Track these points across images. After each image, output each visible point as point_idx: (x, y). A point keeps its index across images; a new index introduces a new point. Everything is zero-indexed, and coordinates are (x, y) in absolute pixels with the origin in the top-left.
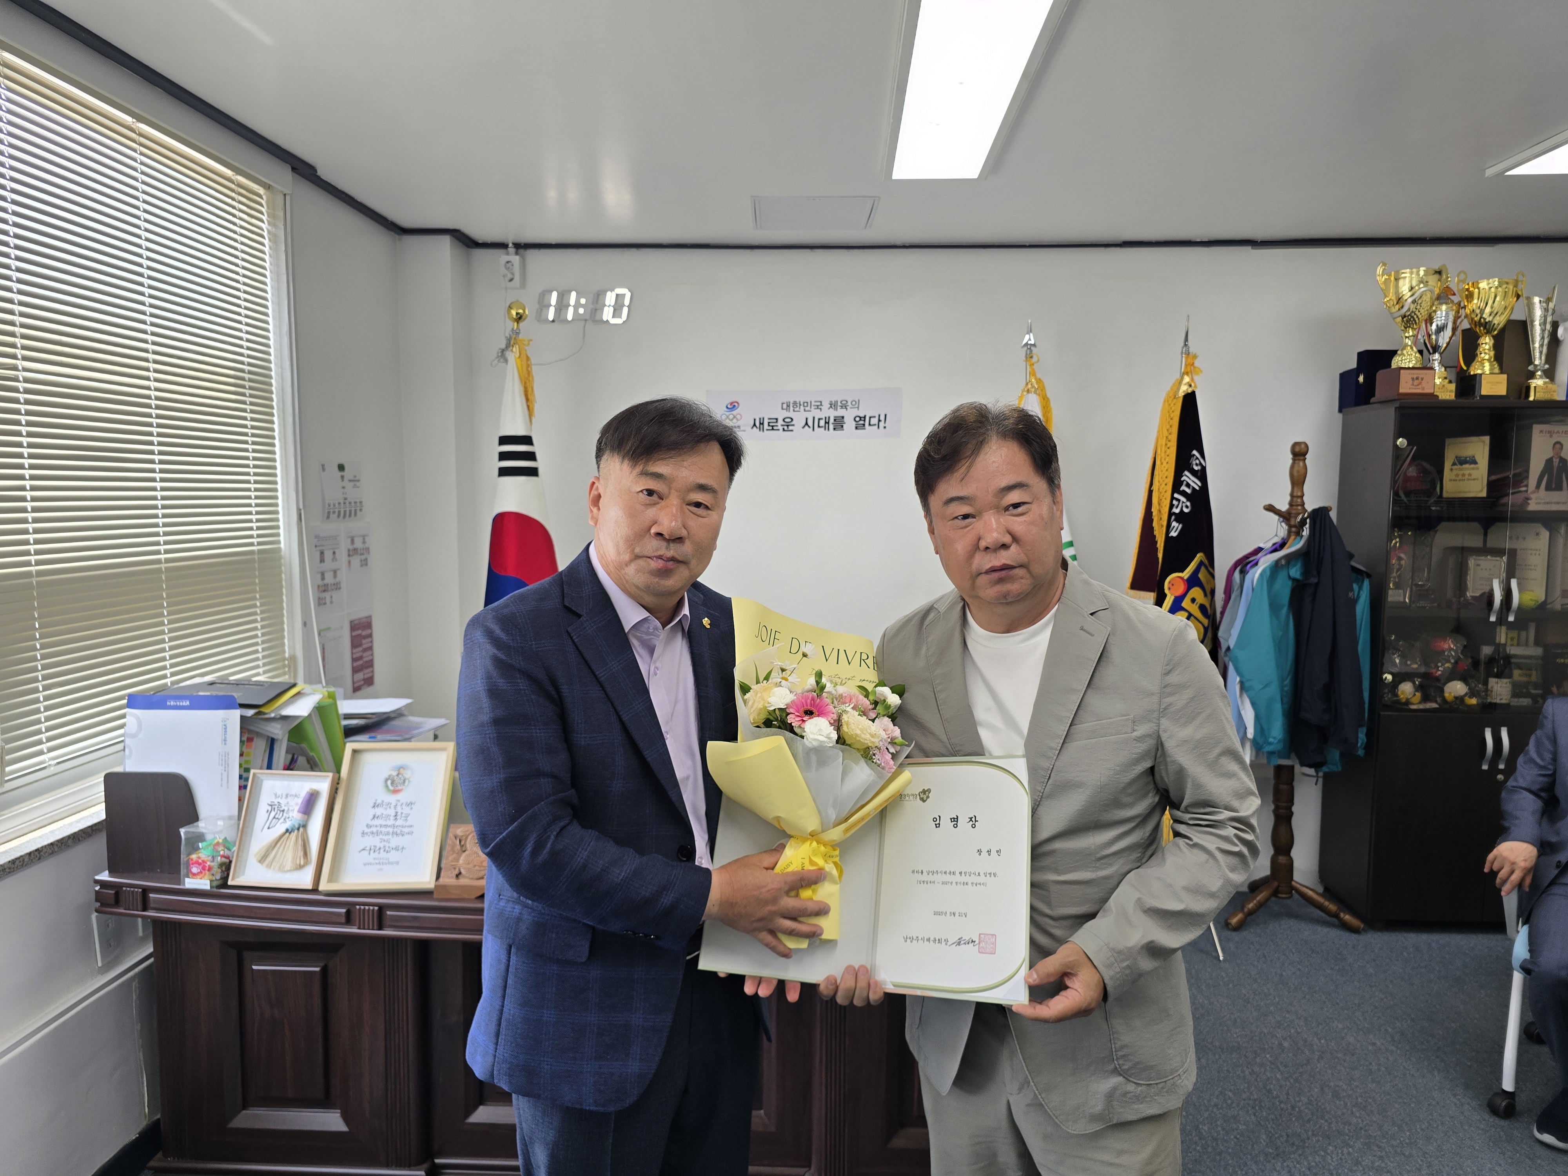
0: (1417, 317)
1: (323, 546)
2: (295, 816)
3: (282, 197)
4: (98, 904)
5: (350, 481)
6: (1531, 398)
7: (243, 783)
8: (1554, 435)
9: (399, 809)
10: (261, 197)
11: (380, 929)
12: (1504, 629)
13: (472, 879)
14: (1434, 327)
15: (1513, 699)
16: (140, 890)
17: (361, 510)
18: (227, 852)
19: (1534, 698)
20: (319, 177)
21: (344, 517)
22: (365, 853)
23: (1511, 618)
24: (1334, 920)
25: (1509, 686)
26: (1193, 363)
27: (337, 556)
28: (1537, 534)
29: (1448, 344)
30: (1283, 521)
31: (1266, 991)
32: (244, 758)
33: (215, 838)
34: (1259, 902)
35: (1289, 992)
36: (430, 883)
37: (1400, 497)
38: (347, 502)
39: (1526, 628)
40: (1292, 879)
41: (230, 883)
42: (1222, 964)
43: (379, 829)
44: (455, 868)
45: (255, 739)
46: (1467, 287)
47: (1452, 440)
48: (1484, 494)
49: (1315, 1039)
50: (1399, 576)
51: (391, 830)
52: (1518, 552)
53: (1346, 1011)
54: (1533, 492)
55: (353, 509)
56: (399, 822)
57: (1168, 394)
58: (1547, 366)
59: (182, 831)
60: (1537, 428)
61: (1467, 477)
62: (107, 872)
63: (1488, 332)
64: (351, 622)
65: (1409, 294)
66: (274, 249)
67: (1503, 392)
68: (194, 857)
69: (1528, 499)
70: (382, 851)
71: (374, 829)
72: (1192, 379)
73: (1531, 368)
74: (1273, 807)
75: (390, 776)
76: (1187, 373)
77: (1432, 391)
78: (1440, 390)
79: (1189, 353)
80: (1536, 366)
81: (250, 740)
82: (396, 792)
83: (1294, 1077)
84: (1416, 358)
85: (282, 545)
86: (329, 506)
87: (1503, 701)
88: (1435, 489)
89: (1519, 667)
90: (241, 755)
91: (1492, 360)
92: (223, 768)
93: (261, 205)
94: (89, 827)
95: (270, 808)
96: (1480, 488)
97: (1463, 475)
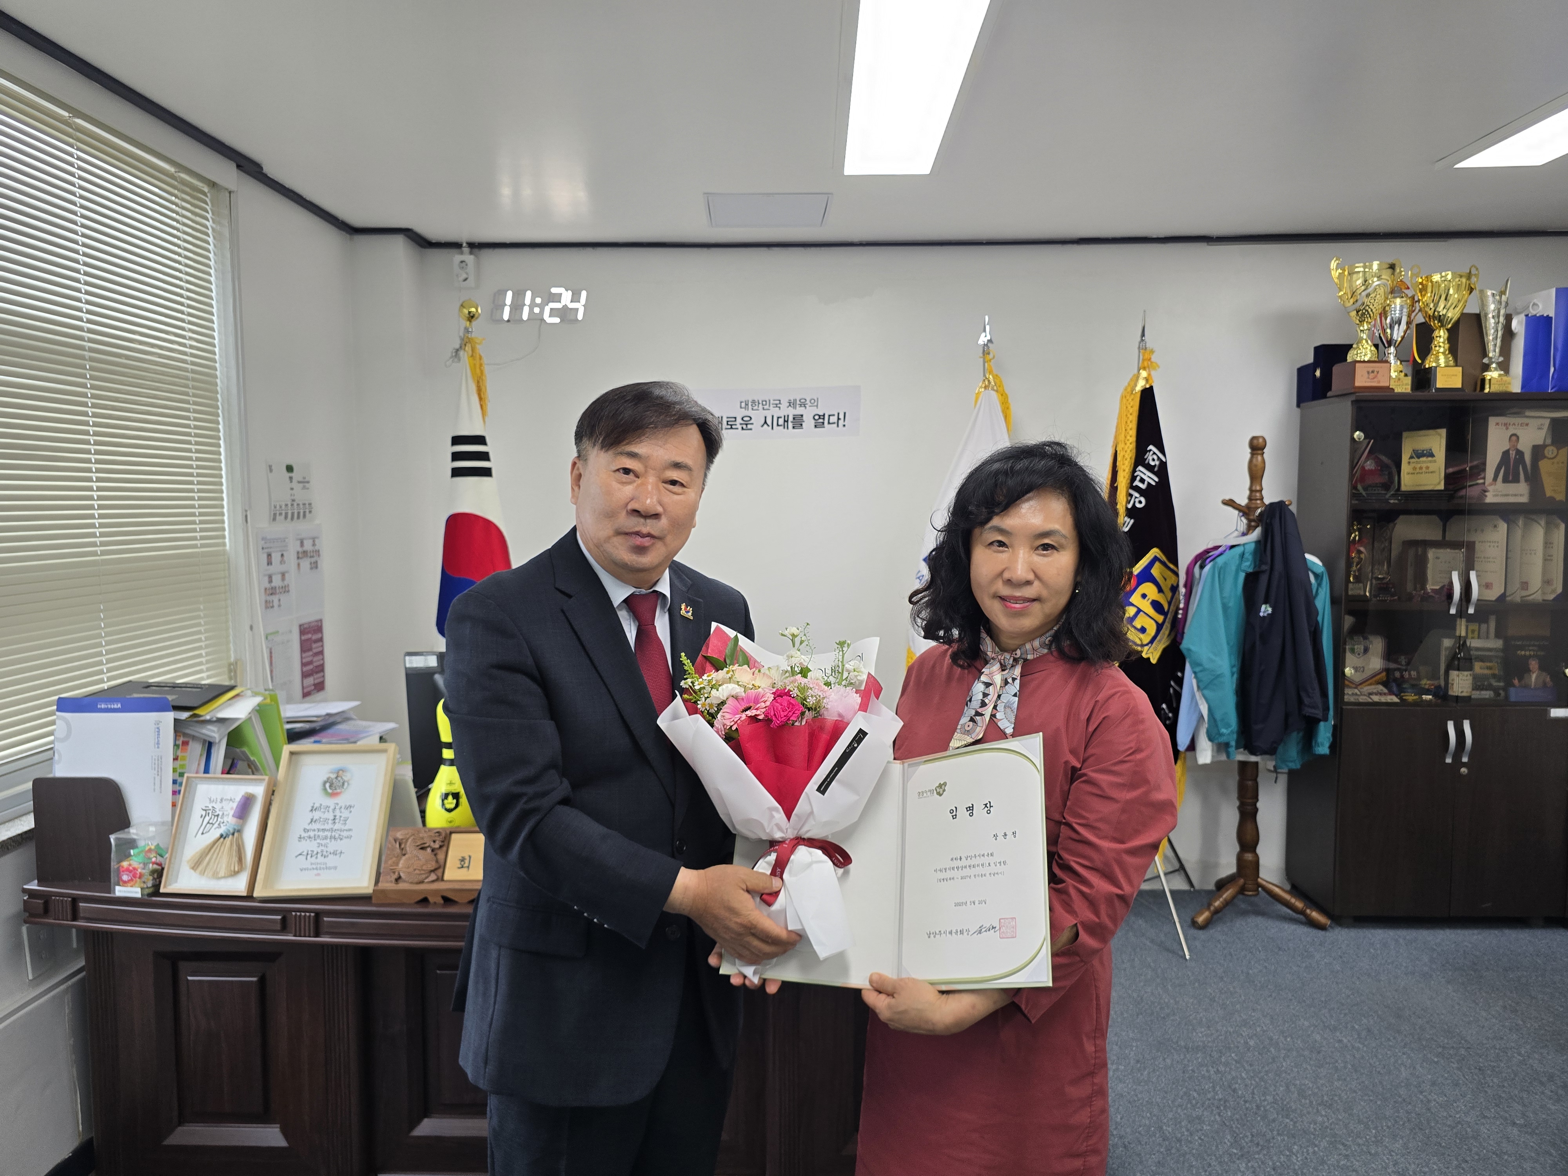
0: (1372, 310)
1: (271, 548)
2: (230, 821)
3: (228, 195)
4: (27, 914)
5: (299, 482)
6: (1487, 391)
7: (177, 788)
8: (1510, 427)
9: (338, 813)
10: (205, 194)
11: (317, 935)
12: (1464, 621)
13: (411, 883)
14: (1388, 321)
15: (1474, 692)
16: (70, 899)
17: (310, 512)
18: (159, 859)
19: (1496, 691)
20: (266, 176)
21: (292, 519)
22: (302, 858)
23: (1471, 611)
24: (1301, 917)
25: (1471, 678)
26: (1150, 359)
27: (285, 558)
28: (1495, 526)
29: (1403, 338)
30: (1243, 516)
31: (1232, 989)
32: (178, 762)
33: (148, 845)
34: (1225, 900)
35: (1255, 990)
36: (368, 887)
37: (1358, 490)
38: (295, 504)
39: (1486, 621)
40: (1258, 877)
41: (162, 890)
42: (1188, 963)
43: (316, 833)
44: (394, 873)
45: (191, 743)
46: (1420, 280)
47: (1409, 434)
48: (1441, 487)
49: (1282, 1038)
50: (1359, 570)
51: (329, 834)
52: (1477, 546)
53: (1312, 1009)
54: (1491, 485)
55: (302, 512)
56: (337, 826)
57: (1126, 389)
58: (1501, 359)
59: (112, 838)
60: (1492, 421)
61: (1424, 469)
62: (36, 881)
63: (1442, 326)
64: (300, 626)
65: (1363, 288)
66: (219, 247)
67: (1459, 386)
68: (125, 864)
69: (1485, 491)
70: (319, 855)
71: (312, 834)
72: (1149, 375)
73: (1486, 361)
74: (1237, 803)
75: (328, 779)
76: (1144, 369)
77: (1386, 384)
78: (1396, 383)
79: (1146, 348)
80: (1491, 358)
81: (185, 743)
82: (334, 795)
83: (1260, 1076)
84: (1371, 351)
85: (228, 547)
86: (275, 507)
87: (1464, 694)
88: (1392, 482)
89: (1481, 659)
90: (176, 759)
91: (1447, 352)
92: (156, 772)
93: (206, 203)
94: (19, 835)
95: (204, 813)
96: (1438, 481)
97: (1421, 468)
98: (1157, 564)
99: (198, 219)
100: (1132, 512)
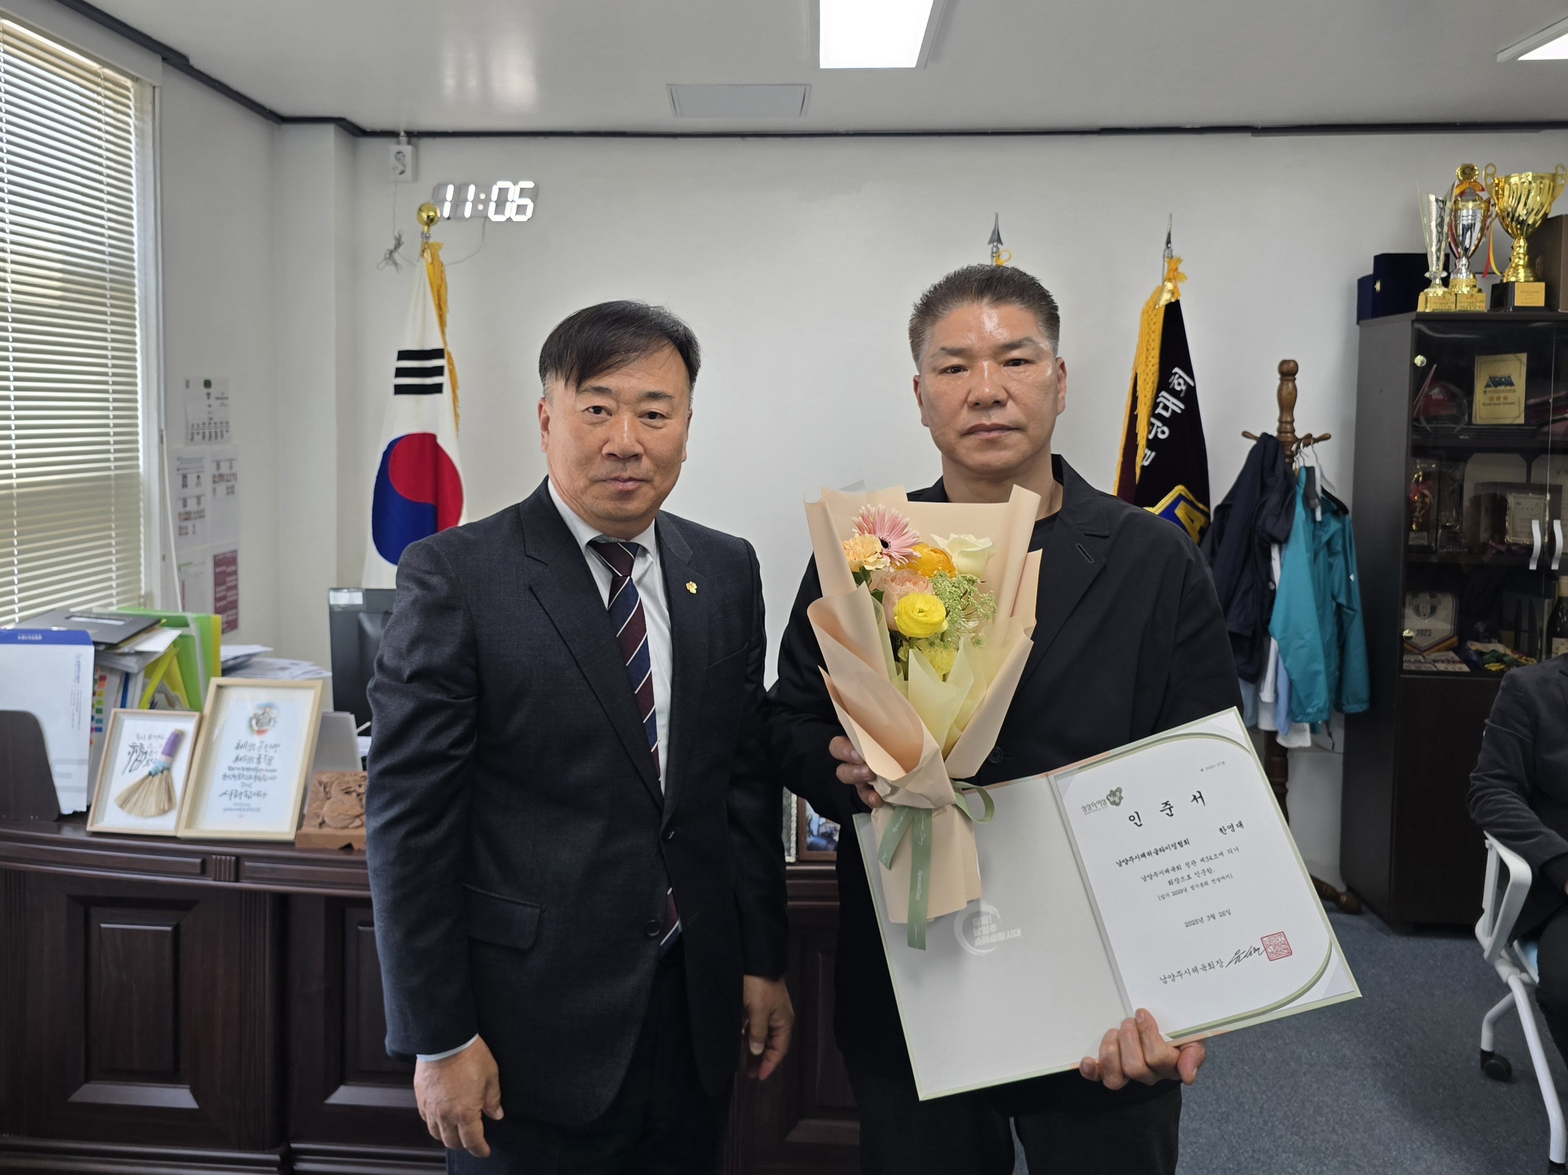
1: (186, 469)
2: (158, 758)
3: (151, 89)
5: (217, 398)
9: (263, 752)
10: (128, 89)
13: (335, 828)
17: (227, 431)
20: (191, 66)
21: (210, 438)
22: (225, 798)
23: (1555, 565)
26: (1177, 268)
27: (202, 480)
29: (1477, 247)
36: (290, 833)
37: (1420, 423)
38: (212, 422)
43: (240, 772)
44: (318, 817)
46: (1497, 181)
47: (1484, 358)
48: (1521, 420)
50: (1423, 516)
52: (1563, 488)
55: (219, 431)
57: (1148, 303)
61: (1502, 400)
63: (1520, 233)
64: (215, 557)
66: (141, 145)
67: (1540, 303)
71: (236, 773)
72: (1175, 287)
75: (254, 715)
76: (1171, 280)
78: (1469, 300)
79: (1172, 257)
81: (104, 676)
82: (260, 732)
85: (141, 471)
88: (1463, 415)
91: (1526, 265)
93: (128, 98)
95: (131, 750)
96: (1517, 414)
97: (1498, 398)
98: (1182, 504)
99: (120, 116)
100: (1152, 444)
